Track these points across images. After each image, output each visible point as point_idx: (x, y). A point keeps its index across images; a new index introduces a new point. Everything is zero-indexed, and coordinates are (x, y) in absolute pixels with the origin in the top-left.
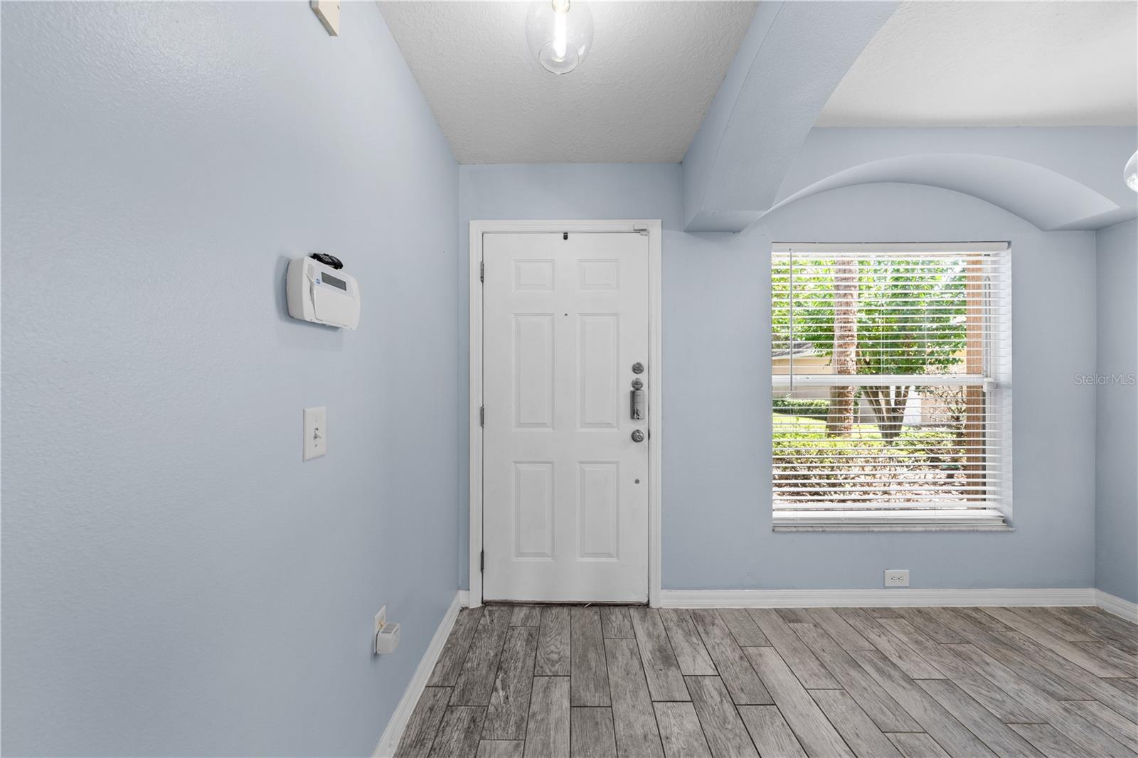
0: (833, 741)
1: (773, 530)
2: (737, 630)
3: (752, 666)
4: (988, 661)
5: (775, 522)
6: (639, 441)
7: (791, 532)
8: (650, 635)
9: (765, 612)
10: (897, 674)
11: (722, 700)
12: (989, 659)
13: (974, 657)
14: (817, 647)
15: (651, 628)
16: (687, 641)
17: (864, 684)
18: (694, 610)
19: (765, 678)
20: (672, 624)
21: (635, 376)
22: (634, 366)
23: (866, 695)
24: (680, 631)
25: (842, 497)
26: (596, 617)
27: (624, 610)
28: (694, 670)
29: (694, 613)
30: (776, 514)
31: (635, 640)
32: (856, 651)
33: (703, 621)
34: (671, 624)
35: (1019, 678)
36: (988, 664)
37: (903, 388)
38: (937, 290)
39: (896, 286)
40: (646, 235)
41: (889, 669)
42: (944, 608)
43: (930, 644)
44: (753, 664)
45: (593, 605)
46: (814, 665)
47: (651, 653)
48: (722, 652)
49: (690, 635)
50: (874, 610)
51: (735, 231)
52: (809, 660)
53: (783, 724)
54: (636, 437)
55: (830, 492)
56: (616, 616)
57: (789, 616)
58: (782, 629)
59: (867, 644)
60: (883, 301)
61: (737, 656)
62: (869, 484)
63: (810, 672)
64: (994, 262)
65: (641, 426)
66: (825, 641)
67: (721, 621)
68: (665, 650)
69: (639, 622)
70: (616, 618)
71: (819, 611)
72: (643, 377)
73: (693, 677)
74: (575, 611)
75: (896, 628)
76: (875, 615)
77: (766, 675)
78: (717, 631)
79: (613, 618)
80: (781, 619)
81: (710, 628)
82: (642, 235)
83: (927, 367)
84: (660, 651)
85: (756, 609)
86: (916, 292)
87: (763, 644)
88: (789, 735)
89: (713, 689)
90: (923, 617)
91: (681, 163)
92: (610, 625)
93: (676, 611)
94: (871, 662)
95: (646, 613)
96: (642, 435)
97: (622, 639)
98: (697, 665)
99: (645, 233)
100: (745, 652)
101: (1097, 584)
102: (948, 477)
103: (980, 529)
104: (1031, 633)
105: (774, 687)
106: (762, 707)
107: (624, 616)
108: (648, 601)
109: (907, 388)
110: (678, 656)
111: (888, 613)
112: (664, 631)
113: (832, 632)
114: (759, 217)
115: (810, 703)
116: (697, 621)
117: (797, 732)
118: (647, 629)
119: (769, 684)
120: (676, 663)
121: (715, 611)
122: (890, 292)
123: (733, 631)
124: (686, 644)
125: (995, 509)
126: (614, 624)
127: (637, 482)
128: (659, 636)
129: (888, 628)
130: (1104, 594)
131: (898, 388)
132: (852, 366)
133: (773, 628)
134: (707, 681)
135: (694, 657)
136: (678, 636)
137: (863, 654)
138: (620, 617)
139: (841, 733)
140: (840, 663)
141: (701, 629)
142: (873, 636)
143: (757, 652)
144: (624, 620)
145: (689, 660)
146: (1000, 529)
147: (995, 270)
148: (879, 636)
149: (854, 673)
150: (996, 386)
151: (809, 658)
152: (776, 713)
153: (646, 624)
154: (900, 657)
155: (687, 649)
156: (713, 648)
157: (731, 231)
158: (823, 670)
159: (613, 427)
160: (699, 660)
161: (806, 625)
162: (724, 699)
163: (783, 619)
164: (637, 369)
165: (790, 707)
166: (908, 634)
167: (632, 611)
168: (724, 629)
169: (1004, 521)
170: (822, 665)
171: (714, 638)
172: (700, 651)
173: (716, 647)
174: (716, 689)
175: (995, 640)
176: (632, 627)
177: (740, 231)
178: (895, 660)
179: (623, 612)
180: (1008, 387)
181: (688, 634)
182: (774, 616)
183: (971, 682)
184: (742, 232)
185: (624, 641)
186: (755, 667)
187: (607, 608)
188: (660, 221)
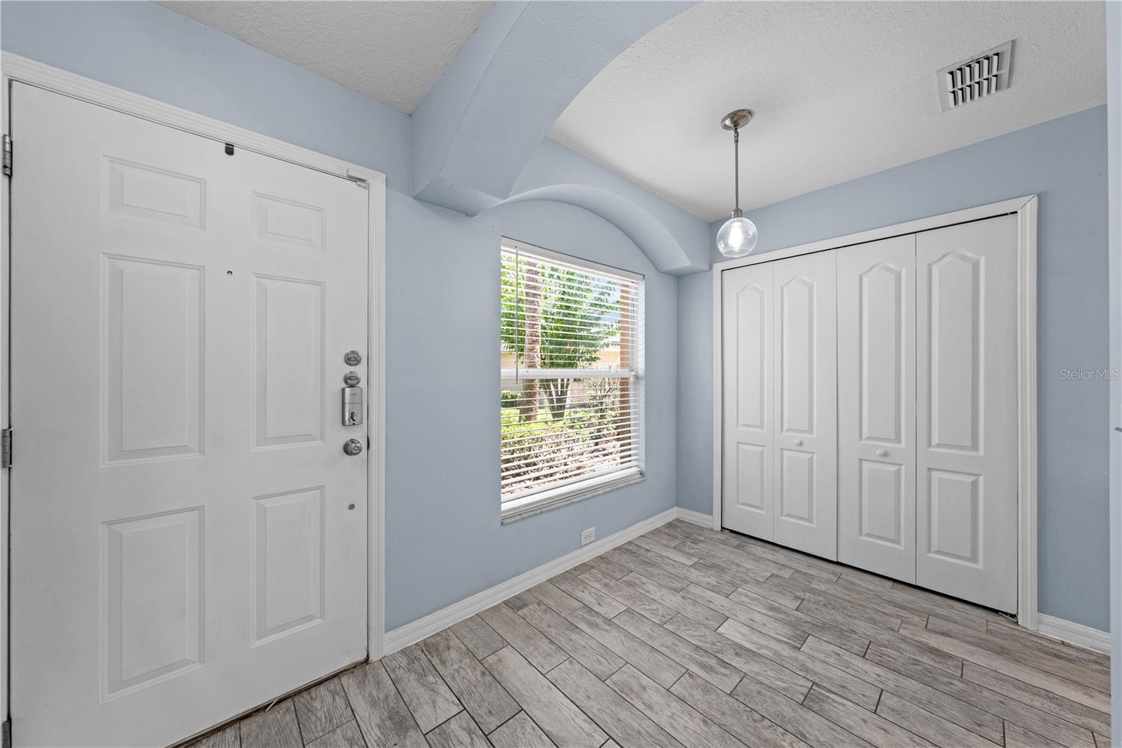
0: (574, 716)
1: (502, 524)
2: (473, 642)
3: (493, 676)
4: (644, 581)
5: (503, 515)
6: (355, 454)
7: (517, 521)
8: (374, 703)
9: (496, 609)
10: (601, 620)
11: (472, 739)
12: (644, 580)
13: (637, 581)
14: (543, 626)
15: (374, 692)
16: (423, 685)
17: (583, 643)
18: (424, 640)
19: (509, 684)
20: (402, 671)
21: (348, 369)
22: (347, 355)
23: (586, 653)
24: (413, 676)
25: (537, 474)
26: (289, 718)
27: (332, 685)
28: (436, 719)
29: (426, 645)
30: (504, 507)
31: (354, 722)
32: (571, 614)
33: (437, 649)
34: (400, 673)
35: (660, 586)
36: (644, 583)
37: (566, 380)
38: (584, 306)
39: (563, 299)
40: (365, 188)
41: (596, 619)
42: (614, 549)
43: (613, 583)
44: (495, 674)
45: (281, 701)
46: (545, 645)
47: (379, 727)
48: (463, 678)
49: (425, 676)
50: (575, 569)
51: (469, 214)
52: (540, 643)
53: (533, 728)
54: (348, 450)
55: (527, 472)
56: (322, 701)
57: (516, 604)
58: (514, 621)
59: (577, 603)
60: (555, 310)
61: (479, 673)
62: (553, 460)
63: (543, 655)
64: (636, 288)
65: (358, 434)
66: (548, 617)
67: (457, 641)
68: (398, 713)
69: (358, 691)
70: (322, 702)
71: (539, 588)
72: (360, 370)
73: (436, 730)
74: (245, 727)
75: (591, 578)
76: (578, 573)
77: (509, 681)
78: (454, 654)
79: (317, 704)
80: (511, 611)
81: (445, 655)
82: (359, 185)
83: (580, 363)
84: (390, 718)
85: (487, 610)
86: (574, 306)
87: (500, 645)
88: (540, 736)
89: (461, 731)
90: (604, 562)
91: (410, 115)
92: (313, 718)
93: (403, 652)
94: (583, 619)
95: (366, 673)
96: (359, 445)
97: (334, 731)
98: (438, 710)
99: (362, 184)
100: (486, 665)
101: (678, 504)
102: (595, 445)
103: (631, 482)
104: (656, 549)
105: (518, 690)
106: (511, 721)
107: (334, 693)
108: (368, 656)
109: (568, 380)
110: (415, 711)
111: (584, 567)
112: (392, 687)
113: (551, 603)
114: (495, 205)
115: (550, 688)
116: (430, 653)
117: (547, 728)
118: (370, 695)
119: (514, 689)
120: (413, 723)
121: (448, 630)
122: (559, 303)
123: (470, 646)
124: (422, 690)
125: (635, 466)
126: (320, 714)
127: (352, 507)
128: (386, 697)
129: (586, 581)
130: (680, 509)
131: (562, 380)
132: (538, 361)
133: (506, 623)
134: (453, 725)
135: (434, 702)
136: (411, 685)
137: (576, 615)
138: (328, 698)
139: (577, 704)
140: (563, 632)
141: (436, 661)
142: (579, 594)
143: (496, 658)
144: (334, 699)
145: (427, 708)
146: (639, 480)
147: (636, 294)
148: (583, 592)
149: (574, 636)
150: (637, 377)
151: (541, 641)
152: (525, 719)
153: (368, 690)
154: (599, 604)
155: (424, 694)
156: (453, 678)
157: (464, 214)
158: (553, 647)
159: (314, 439)
160: (440, 701)
161: (531, 607)
162: (474, 736)
163: (513, 609)
164: (352, 359)
165: (535, 703)
166: (599, 581)
167: (345, 680)
168: (460, 648)
169: (641, 474)
170: (552, 642)
171: (452, 665)
172: (439, 691)
173: (456, 675)
174: (464, 729)
175: (644, 563)
176: (348, 704)
177: (472, 216)
178: (597, 608)
179: (332, 688)
180: (642, 378)
181: (421, 676)
182: (505, 610)
183: (640, 603)
184: (474, 217)
185: (338, 731)
186: (497, 677)
187: (305, 694)
188: (384, 176)
